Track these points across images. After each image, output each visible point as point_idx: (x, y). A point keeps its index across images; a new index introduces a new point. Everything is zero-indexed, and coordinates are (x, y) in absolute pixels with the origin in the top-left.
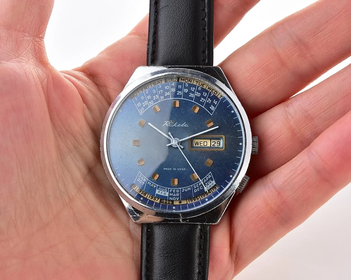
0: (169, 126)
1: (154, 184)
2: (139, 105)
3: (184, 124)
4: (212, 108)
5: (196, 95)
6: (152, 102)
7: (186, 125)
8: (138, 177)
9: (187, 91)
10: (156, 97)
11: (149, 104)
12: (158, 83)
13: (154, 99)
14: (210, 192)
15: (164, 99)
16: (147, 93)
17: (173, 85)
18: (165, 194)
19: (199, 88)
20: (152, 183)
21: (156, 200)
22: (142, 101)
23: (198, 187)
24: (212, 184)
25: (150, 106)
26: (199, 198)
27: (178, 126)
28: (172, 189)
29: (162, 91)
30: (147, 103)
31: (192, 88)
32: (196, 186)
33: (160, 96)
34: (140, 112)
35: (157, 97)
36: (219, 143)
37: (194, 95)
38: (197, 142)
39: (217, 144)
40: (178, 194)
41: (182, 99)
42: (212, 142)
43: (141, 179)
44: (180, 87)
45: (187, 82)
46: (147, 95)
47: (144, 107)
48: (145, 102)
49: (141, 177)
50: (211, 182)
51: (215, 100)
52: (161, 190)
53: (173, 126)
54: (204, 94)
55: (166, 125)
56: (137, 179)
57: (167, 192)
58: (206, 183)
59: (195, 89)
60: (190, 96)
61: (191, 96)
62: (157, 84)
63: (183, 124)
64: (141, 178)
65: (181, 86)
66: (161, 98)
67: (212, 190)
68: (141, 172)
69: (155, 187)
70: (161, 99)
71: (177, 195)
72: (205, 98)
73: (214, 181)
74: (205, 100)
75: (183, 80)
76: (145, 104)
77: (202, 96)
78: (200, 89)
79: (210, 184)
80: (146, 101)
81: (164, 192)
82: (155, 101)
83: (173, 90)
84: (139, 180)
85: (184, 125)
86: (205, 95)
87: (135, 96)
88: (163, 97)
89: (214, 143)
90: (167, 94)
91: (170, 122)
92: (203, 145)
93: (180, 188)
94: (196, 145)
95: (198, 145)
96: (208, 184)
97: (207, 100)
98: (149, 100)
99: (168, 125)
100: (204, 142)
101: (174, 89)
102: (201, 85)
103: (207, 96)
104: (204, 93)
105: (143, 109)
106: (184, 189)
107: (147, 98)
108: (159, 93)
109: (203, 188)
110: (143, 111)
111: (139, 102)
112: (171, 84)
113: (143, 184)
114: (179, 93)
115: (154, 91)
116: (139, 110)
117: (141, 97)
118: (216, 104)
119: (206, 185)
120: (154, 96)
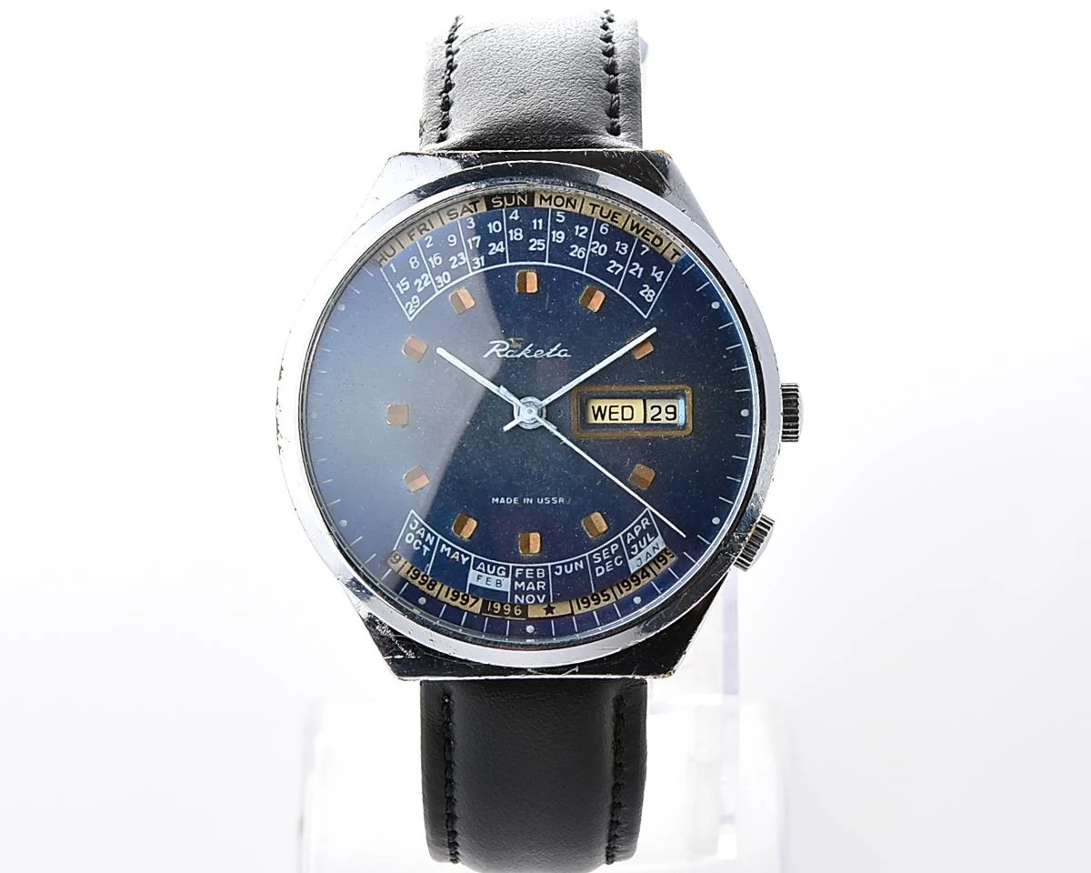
0: (506, 355)
1: (461, 552)
2: (402, 288)
3: (555, 349)
4: (646, 293)
5: (591, 252)
6: (446, 276)
7: (562, 353)
8: (408, 530)
9: (563, 238)
10: (459, 260)
11: (437, 284)
12: (463, 212)
13: (453, 267)
14: (648, 575)
15: (486, 266)
16: (428, 246)
17: (516, 218)
18: (499, 583)
19: (602, 227)
21: (470, 603)
22: (413, 275)
23: (608, 560)
24: (654, 548)
25: (439, 289)
26: (612, 595)
27: (535, 356)
28: (521, 567)
29: (479, 238)
30: (429, 279)
31: (577, 227)
32: (601, 556)
33: (471, 255)
34: (407, 310)
35: (462, 261)
36: (671, 410)
37: (586, 252)
38: (600, 408)
39: (667, 415)
40: (541, 584)
41: (546, 264)
42: (649, 407)
43: (417, 537)
44: (538, 224)
45: (562, 206)
46: (429, 253)
47: (419, 295)
48: (422, 278)
49: (417, 530)
50: (650, 540)
51: (655, 268)
52: (486, 572)
53: (519, 356)
54: (621, 246)
55: (495, 353)
56: (405, 535)
57: (507, 576)
58: (635, 546)
59: (590, 231)
60: (572, 254)
61: (576, 253)
62: (460, 213)
63: (552, 350)
64: (418, 532)
65: (540, 221)
66: (478, 263)
67: (654, 566)
68: (417, 512)
69: (464, 560)
70: (476, 265)
71: (538, 587)
72: (622, 260)
73: (659, 539)
74: (621, 268)
75: (546, 201)
76: (422, 285)
77: (612, 254)
78: (604, 231)
79: (649, 548)
80: (425, 275)
81: (497, 578)
82: (455, 275)
83: (517, 235)
84: (410, 538)
85: (557, 352)
86: (623, 251)
87: (389, 257)
88: (482, 258)
89: (657, 410)
90: (496, 249)
91: (510, 343)
92: (619, 416)
93: (549, 564)
94: (596, 419)
96: (640, 550)
97: (631, 267)
98: (437, 272)
99: (501, 353)
100: (623, 407)
101: (518, 232)
102: (606, 218)
103: (628, 254)
104: (618, 243)
105: (415, 300)
106: (563, 565)
107: (429, 263)
108: (467, 245)
109: (626, 562)
110: (417, 309)
111: (404, 279)
112: (507, 216)
113: (424, 554)
114: (537, 244)
115: (452, 238)
116: (404, 305)
117: (410, 262)
118: (659, 279)
119: (632, 553)
120: (454, 258)
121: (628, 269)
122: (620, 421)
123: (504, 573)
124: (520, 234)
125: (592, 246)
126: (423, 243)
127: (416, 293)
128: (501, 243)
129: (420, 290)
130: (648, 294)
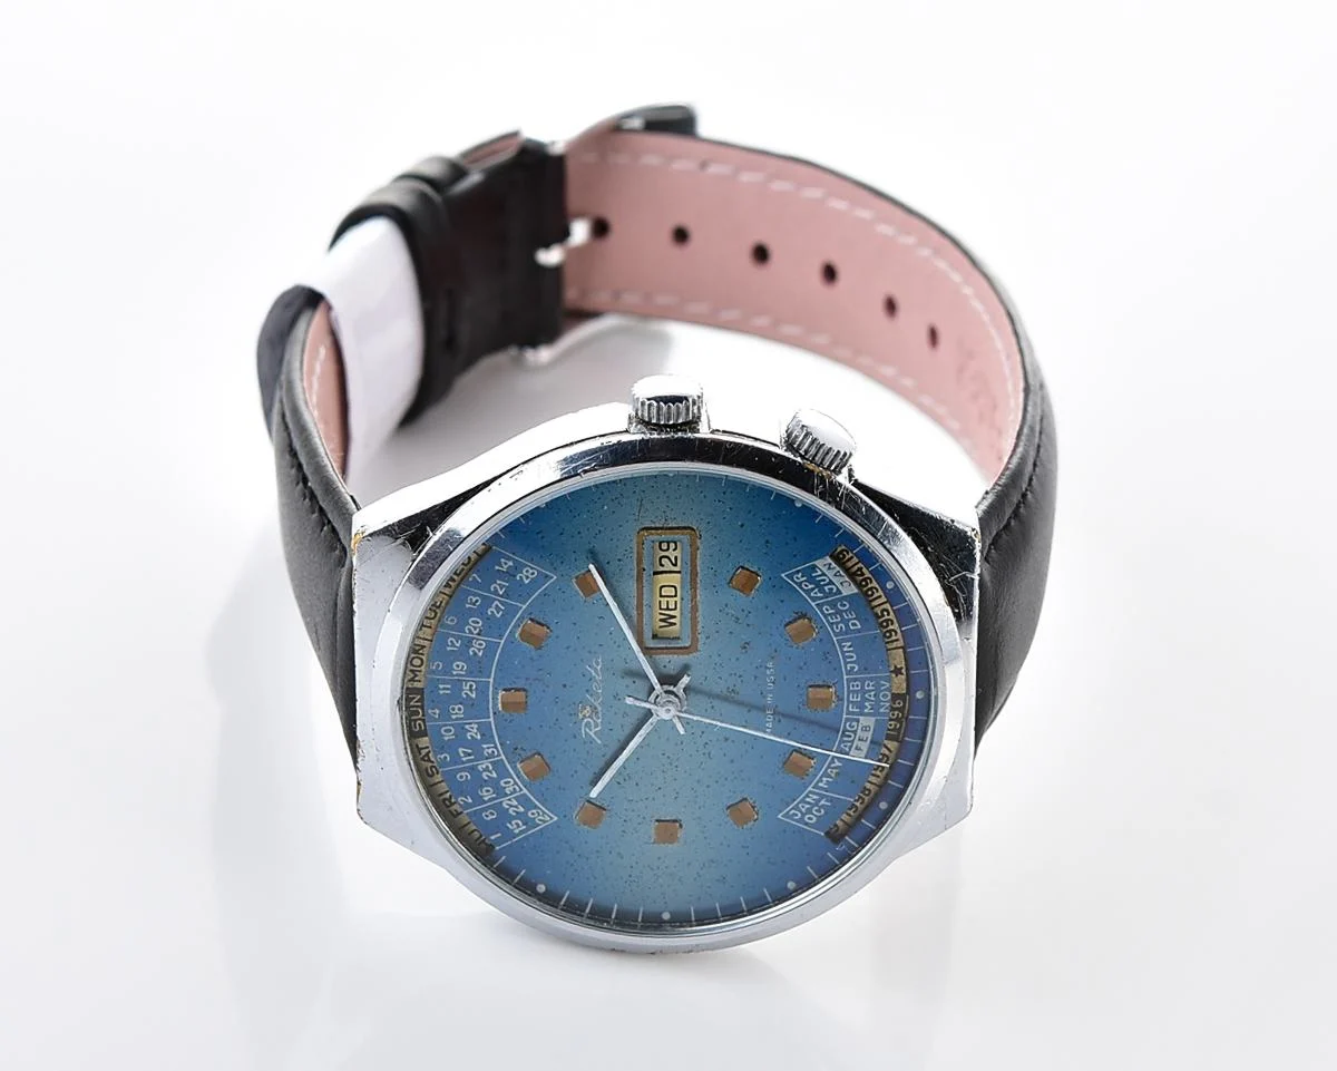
0: (599, 721)
1: (829, 767)
2: (518, 826)
3: (593, 672)
4: (527, 577)
5: (478, 634)
6: (505, 783)
7: (598, 664)
8: (801, 820)
9: (461, 664)
10: (487, 769)
11: (514, 792)
12: (429, 760)
13: (495, 775)
14: (860, 569)
15: (494, 743)
16: (470, 801)
17: (437, 712)
18: (865, 729)
19: (449, 623)
20: (825, 775)
21: (887, 752)
22: (504, 815)
23: (842, 616)
24: (829, 568)
25: (521, 790)
26: (883, 607)
27: (600, 691)
28: (848, 707)
29: (461, 750)
30: (509, 800)
31: (449, 649)
32: (837, 623)
33: (480, 756)
34: (544, 822)
35: (487, 767)
36: (664, 546)
37: (479, 639)
38: (661, 620)
39: (671, 550)
40: (868, 685)
41: (491, 680)
42: (662, 569)
43: (809, 811)
44: (444, 689)
45: (422, 660)
46: (479, 800)
47: (527, 810)
48: (507, 807)
49: (801, 812)
50: (820, 573)
51: (497, 568)
52: (852, 742)
53: (600, 708)
54: (470, 603)
55: (596, 733)
56: (806, 824)
57: (858, 721)
58: (826, 588)
59: (453, 636)
60: (480, 654)
61: (479, 650)
62: (431, 764)
63: (594, 674)
64: (803, 810)
65: (441, 686)
66: (490, 751)
67: (849, 564)
68: (781, 812)
69: (837, 764)
70: (493, 752)
71: (871, 688)
72: (487, 602)
73: (818, 563)
74: (497, 602)
75: (416, 676)
76: (516, 807)
77: (480, 612)
78: (452, 620)
79: (830, 574)
80: (504, 805)
81: (859, 731)
82: (503, 773)
83: (457, 711)
84: (810, 819)
85: (596, 670)
86: (477, 601)
87: (481, 836)
88: (485, 746)
89: (664, 561)
90: (473, 732)
91: (585, 717)
92: (672, 600)
93: (845, 677)
94: (675, 624)
95: (674, 617)
96: (831, 583)
97: (496, 593)
98: (500, 792)
99: (596, 726)
100: (661, 596)
101: (453, 709)
102: (436, 614)
103: (479, 595)
104: (468, 606)
105: (533, 814)
106: (846, 663)
107: (490, 800)
108: (469, 761)
109: (845, 598)
110: (544, 812)
111: (509, 825)
112: (435, 720)
113: (829, 804)
114: (468, 690)
115: (461, 777)
116: (539, 825)
117: (489, 819)
118: (511, 563)
119: (834, 591)
120: (484, 775)
121: (499, 595)
122: (678, 599)
123: (854, 724)
124: (456, 707)
125: (471, 632)
126: (468, 806)
127: (526, 813)
128: (467, 727)
129: (522, 809)
130: (528, 574)
